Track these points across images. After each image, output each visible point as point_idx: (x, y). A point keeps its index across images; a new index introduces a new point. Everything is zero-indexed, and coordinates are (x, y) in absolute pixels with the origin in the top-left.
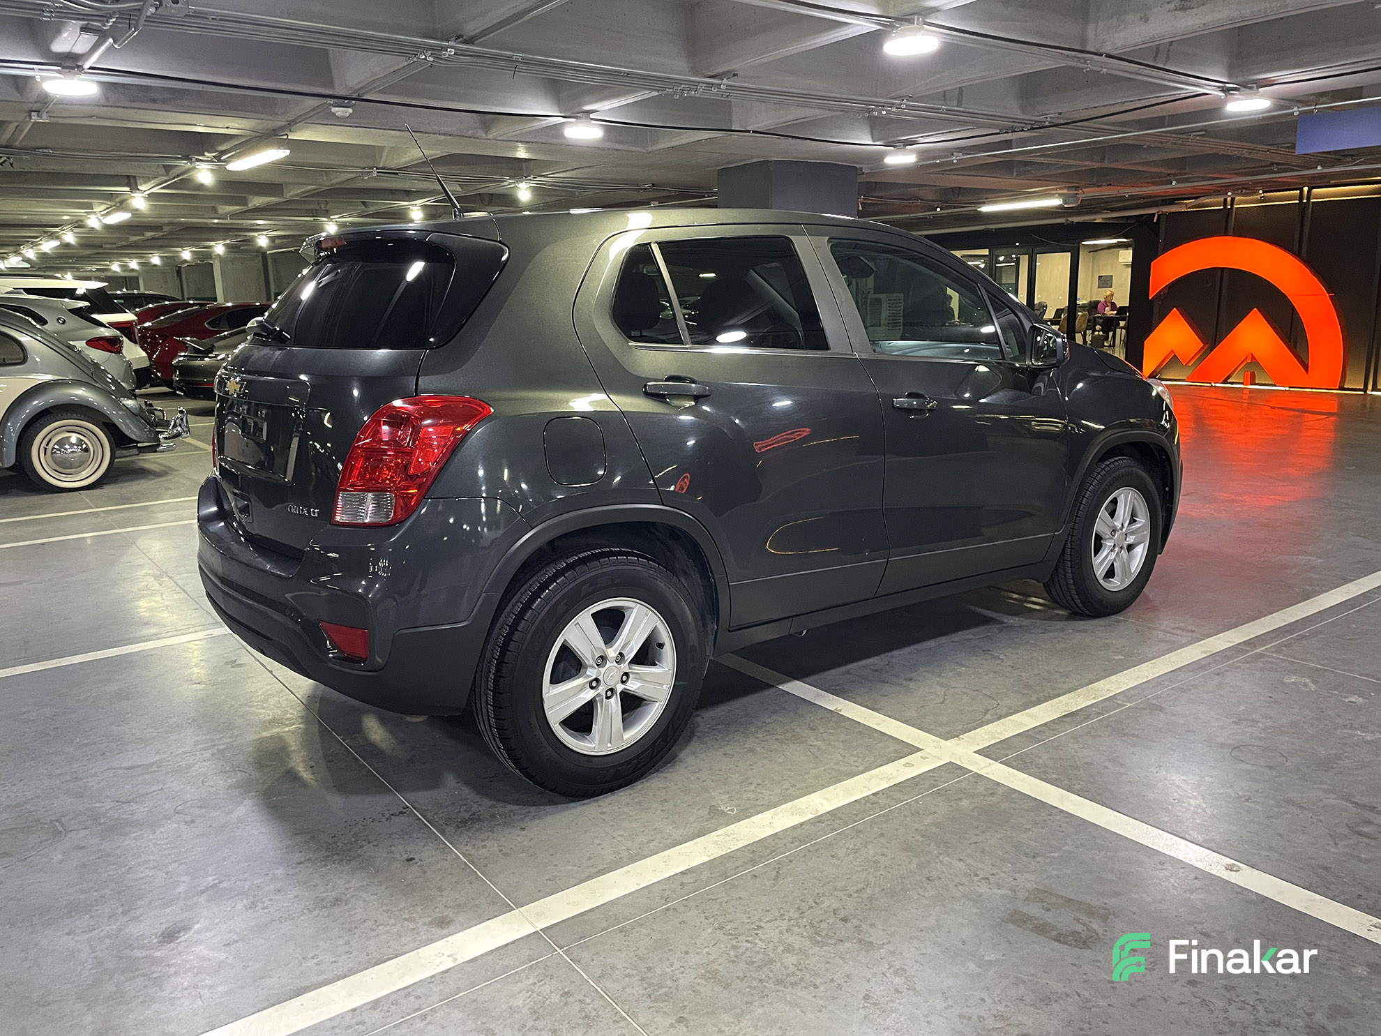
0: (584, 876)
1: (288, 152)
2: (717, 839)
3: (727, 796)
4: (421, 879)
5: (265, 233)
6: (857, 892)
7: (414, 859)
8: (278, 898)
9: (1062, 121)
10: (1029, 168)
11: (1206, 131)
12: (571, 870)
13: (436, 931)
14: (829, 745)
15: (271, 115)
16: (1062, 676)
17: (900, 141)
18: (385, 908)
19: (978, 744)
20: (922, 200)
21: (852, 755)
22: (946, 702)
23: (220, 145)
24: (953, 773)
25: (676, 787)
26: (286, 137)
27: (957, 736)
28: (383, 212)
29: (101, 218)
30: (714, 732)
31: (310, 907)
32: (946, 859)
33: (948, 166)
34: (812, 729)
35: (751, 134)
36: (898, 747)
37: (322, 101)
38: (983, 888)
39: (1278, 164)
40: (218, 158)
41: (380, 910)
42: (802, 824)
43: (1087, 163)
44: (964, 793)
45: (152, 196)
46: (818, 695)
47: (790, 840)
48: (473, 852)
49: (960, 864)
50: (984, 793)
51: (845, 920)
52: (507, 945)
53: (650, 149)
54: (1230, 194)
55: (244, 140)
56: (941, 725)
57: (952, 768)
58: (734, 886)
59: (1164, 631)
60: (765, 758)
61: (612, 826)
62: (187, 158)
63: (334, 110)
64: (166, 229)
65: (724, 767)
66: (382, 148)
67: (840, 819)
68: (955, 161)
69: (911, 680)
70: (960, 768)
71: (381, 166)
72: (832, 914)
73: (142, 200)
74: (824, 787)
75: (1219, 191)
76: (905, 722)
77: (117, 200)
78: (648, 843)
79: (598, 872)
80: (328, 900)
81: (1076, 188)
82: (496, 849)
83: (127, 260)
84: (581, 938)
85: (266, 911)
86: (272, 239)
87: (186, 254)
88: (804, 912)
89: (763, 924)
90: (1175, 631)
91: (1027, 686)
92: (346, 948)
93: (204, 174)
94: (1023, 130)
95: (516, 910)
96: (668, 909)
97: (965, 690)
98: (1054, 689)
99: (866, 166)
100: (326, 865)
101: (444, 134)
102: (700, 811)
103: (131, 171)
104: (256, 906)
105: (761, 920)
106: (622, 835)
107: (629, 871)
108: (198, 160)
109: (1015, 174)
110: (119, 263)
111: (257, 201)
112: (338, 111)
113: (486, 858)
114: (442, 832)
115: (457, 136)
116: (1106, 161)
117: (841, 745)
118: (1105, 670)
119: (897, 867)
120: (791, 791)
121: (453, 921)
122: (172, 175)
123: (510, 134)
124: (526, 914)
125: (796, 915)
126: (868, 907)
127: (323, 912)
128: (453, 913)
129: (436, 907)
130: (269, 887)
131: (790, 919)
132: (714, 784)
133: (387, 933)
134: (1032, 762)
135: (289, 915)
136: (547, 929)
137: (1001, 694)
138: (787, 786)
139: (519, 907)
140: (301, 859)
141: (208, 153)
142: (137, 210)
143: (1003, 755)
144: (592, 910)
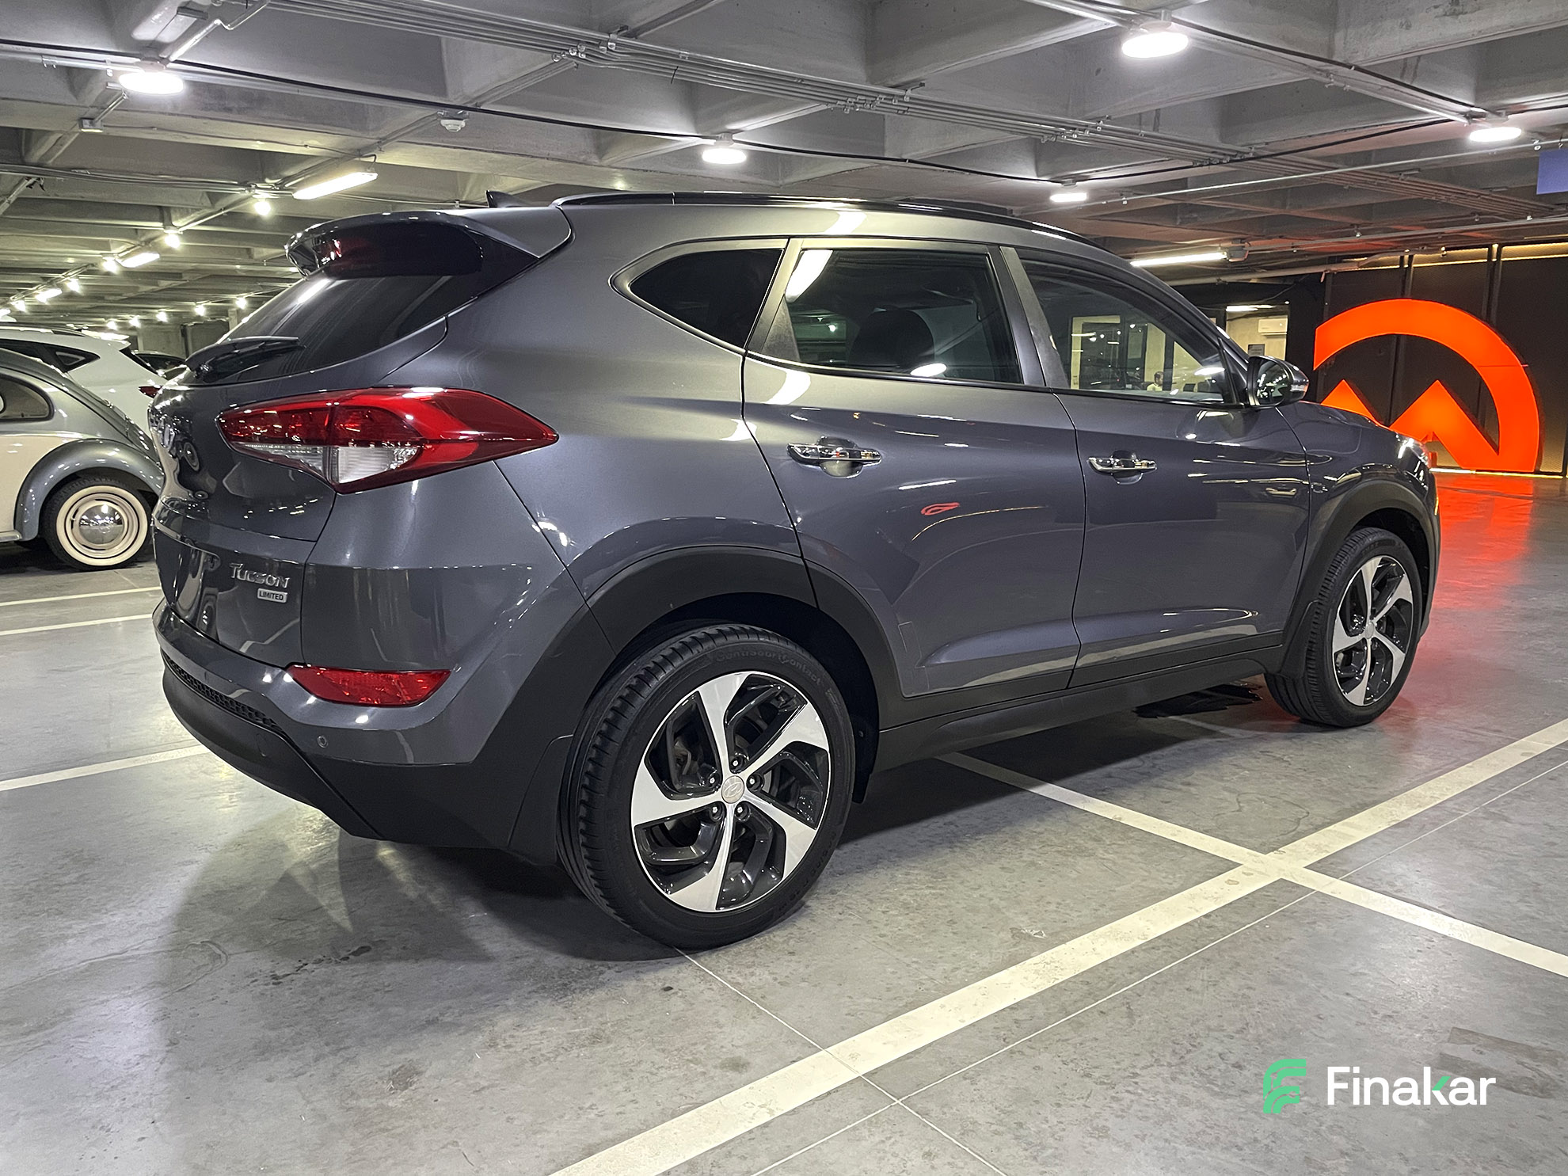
0: (891, 1009)
1: (375, 176)
2: (1035, 967)
3: (1026, 917)
4: (691, 1012)
6: (1238, 1032)
7: (671, 988)
8: (521, 1034)
9: (1267, 153)
10: (1196, 215)
11: (1419, 169)
12: (873, 1004)
13: (731, 1074)
14: (1125, 858)
15: (360, 130)
16: (1370, 781)
17: (1070, 176)
18: (657, 1047)
19: (1305, 859)
21: (1158, 870)
22: (1245, 809)
23: (287, 169)
24: (1291, 892)
25: (959, 906)
26: (372, 159)
27: (1274, 849)
29: (120, 261)
30: (979, 842)
31: (565, 1045)
32: (1329, 993)
33: (1117, 207)
34: (1095, 840)
35: (907, 164)
36: (1210, 861)
37: (430, 111)
38: (1388, 1028)
39: (1479, 213)
40: (281, 186)
41: (653, 1049)
42: (1133, 951)
43: (1263, 209)
44: (1316, 915)
45: (189, 234)
47: (1128, 970)
48: (741, 980)
49: (1347, 998)
50: (1339, 915)
51: (1238, 1066)
52: (829, 1093)
53: (781, 182)
54: (1408, 250)
55: (320, 161)
56: (1250, 837)
57: (1284, 888)
58: (1082, 1025)
59: (1464, 730)
60: (1053, 873)
61: (899, 951)
62: (245, 184)
63: (444, 122)
64: (186, 277)
65: (1008, 884)
66: (467, 175)
67: (1176, 944)
68: (1125, 203)
69: (1189, 784)
70: (1298, 886)
72: (1220, 1060)
73: (177, 237)
74: (1140, 907)
75: (1397, 247)
76: (1206, 832)
77: (143, 239)
78: (952, 971)
79: (906, 1006)
80: (583, 1037)
81: (1242, 240)
82: (767, 976)
83: (127, 316)
84: (919, 1086)
85: (511, 1050)
87: (200, 309)
88: (1182, 1057)
89: (1138, 1071)
90: (1479, 731)
91: (1332, 792)
92: (628, 1096)
93: (262, 204)
94: (1220, 163)
95: (823, 1053)
96: (1012, 1052)
97: (1260, 797)
98: (1367, 795)
100: (566, 996)
101: (553, 159)
102: (1002, 935)
103: (172, 201)
104: (497, 1045)
105: (1134, 1067)
106: (916, 962)
107: (943, 1006)
108: (257, 188)
110: (116, 320)
112: (448, 124)
113: (760, 988)
115: (566, 161)
116: (1288, 207)
117: (1139, 859)
119: (1274, 1003)
120: (1102, 912)
121: (749, 1063)
122: (219, 205)
123: (629, 160)
124: (837, 1056)
125: (1175, 1061)
126: (1261, 1051)
127: (584, 1052)
128: (746, 1054)
129: (722, 1047)
130: (505, 1022)
131: (1170, 1065)
132: (1004, 903)
133: (672, 1077)
134: (1380, 880)
135: (542, 1055)
136: (870, 1075)
137: (1304, 800)
138: (1094, 905)
139: (825, 1046)
140: (534, 988)
141: (271, 179)
142: (170, 250)
143: (1342, 870)
144: (917, 1052)
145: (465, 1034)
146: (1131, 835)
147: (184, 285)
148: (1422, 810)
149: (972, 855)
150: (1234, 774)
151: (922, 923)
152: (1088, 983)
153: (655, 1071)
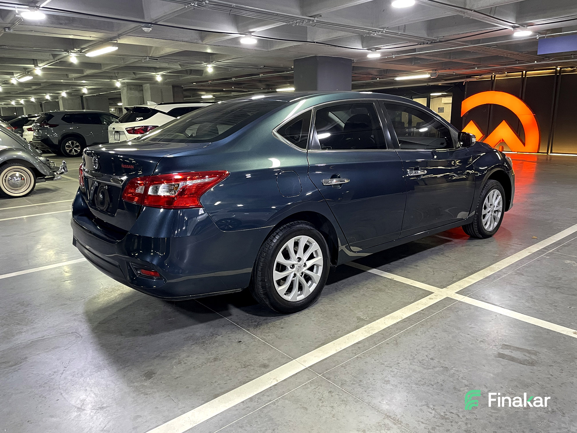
0: (317, 346)
1: (117, 48)
2: (365, 330)
3: (362, 313)
4: (248, 349)
5: (86, 87)
6: (432, 348)
7: (241, 341)
8: (189, 359)
9: (444, 40)
10: (419, 61)
11: (497, 45)
12: (310, 344)
13: (263, 369)
14: (395, 292)
15: (111, 31)
16: (477, 263)
17: (374, 48)
19: (455, 290)
20: (372, 74)
21: (406, 296)
22: (435, 274)
23: (82, 45)
24: (450, 301)
25: (339, 310)
26: (116, 42)
27: (446, 287)
28: (143, 78)
29: (18, 79)
30: (345, 288)
31: (205, 362)
32: (462, 334)
33: (391, 59)
34: (385, 286)
35: (315, 44)
36: (423, 292)
37: (138, 24)
38: (482, 345)
39: (518, 61)
40: (81, 51)
41: (236, 362)
42: (398, 323)
43: (443, 59)
44: (459, 309)
45: (44, 69)
46: (382, 273)
47: (396, 329)
48: (265, 338)
49: (469, 336)
50: (466, 308)
51: (432, 359)
52: (296, 374)
53: (269, 50)
54: (494, 73)
55: (96, 42)
56: (437, 283)
57: (448, 300)
58: (380, 348)
60: (371, 298)
61: (319, 326)
62: (66, 51)
63: (143, 29)
64: (42, 85)
65: (355, 302)
66: (151, 47)
67: (412, 320)
68: (394, 57)
69: (417, 266)
70: (452, 299)
71: (150, 56)
72: (426, 357)
73: (40, 70)
74: (400, 308)
75: (490, 72)
76: (422, 282)
77: (26, 71)
78: (337, 332)
79: (321, 344)
80: (211, 359)
81: (436, 70)
82: (274, 336)
83: (20, 99)
84: (327, 370)
85: (187, 364)
86: (88, 89)
87: (48, 97)
88: (414, 357)
89: (399, 362)
90: (515, 245)
91: (465, 267)
92: (228, 378)
93: (73, 58)
94: (427, 44)
95: (294, 360)
96: (358, 357)
97: (441, 269)
98: (476, 268)
99: (356, 59)
100: (204, 345)
101: (184, 42)
102: (353, 319)
103: (38, 57)
104: (181, 363)
106: (325, 329)
107: (334, 344)
108: (71, 52)
109: (413, 64)
111: (88, 72)
112: (145, 29)
113: (272, 340)
114: (248, 330)
115: (189, 42)
116: (452, 58)
117: (400, 292)
118: (494, 260)
119: (444, 338)
120: (387, 310)
121: (269, 365)
122: (56, 59)
123: (213, 42)
124: (299, 361)
125: (411, 358)
126: (439, 354)
127: (212, 364)
128: (268, 362)
129: (259, 360)
130: (183, 355)
131: (410, 360)
132: (354, 308)
133: (243, 371)
134: (480, 296)
135: (197, 366)
136: (310, 367)
137: (455, 270)
138: (385, 308)
139: (294, 359)
140: (192, 343)
141: (76, 49)
142: (37, 75)
143: (467, 294)
144: (326, 359)
145: (169, 360)
146: (397, 284)
147: (42, 88)
148: (495, 272)
149: (343, 292)
150: (432, 262)
151: (326, 316)
152: (383, 334)
153: (236, 369)
